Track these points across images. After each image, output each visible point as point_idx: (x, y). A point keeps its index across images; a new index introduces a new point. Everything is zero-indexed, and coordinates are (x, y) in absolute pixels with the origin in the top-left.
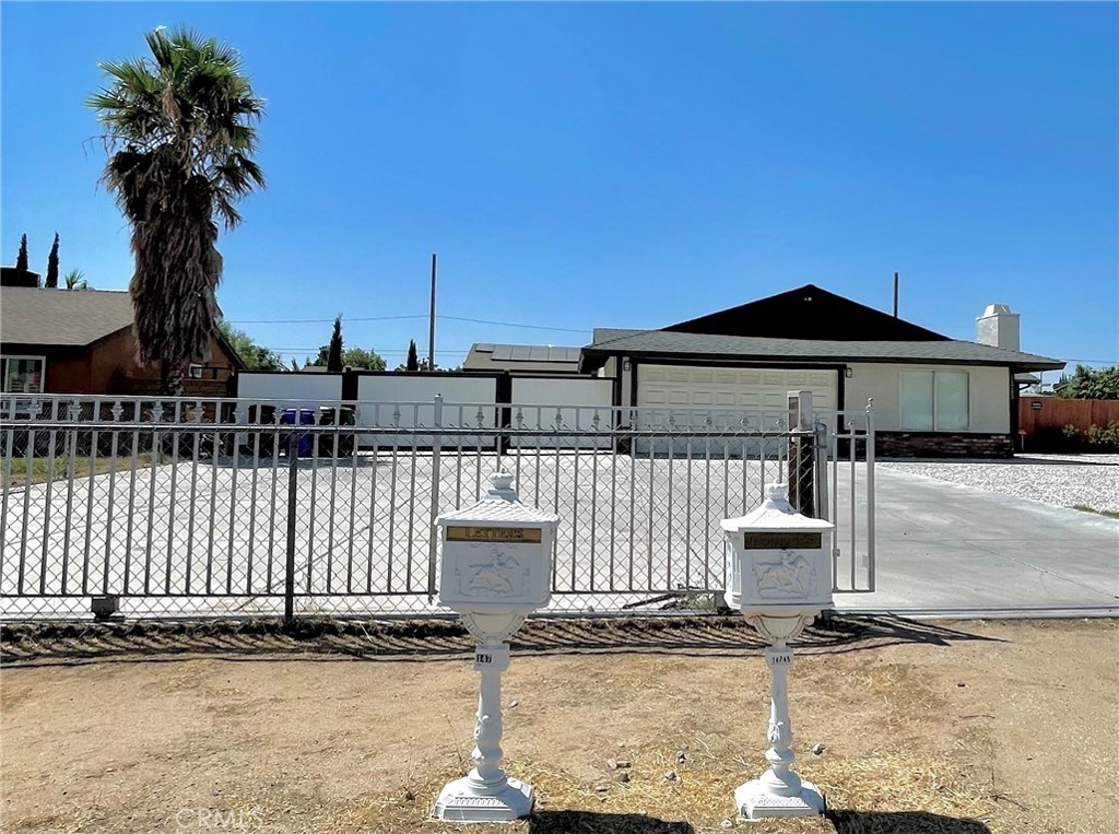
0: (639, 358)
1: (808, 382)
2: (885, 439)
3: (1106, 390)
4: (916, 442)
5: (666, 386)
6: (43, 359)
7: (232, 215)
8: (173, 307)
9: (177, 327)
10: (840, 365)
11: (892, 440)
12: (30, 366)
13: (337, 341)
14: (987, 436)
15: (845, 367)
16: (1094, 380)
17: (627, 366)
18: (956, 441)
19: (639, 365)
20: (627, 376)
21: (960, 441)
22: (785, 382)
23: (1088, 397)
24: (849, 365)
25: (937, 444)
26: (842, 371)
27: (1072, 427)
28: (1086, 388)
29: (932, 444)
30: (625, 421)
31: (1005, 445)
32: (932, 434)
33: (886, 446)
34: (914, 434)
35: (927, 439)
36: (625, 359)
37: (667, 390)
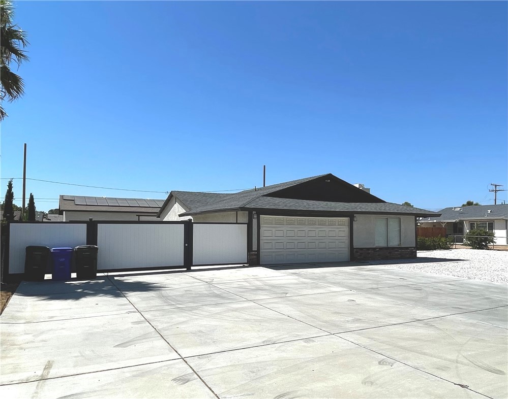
0: (261, 212)
1: (337, 224)
2: (369, 252)
4: (381, 253)
5: (273, 227)
10: (351, 216)
11: (372, 252)
14: (407, 248)
17: (255, 216)
18: (396, 251)
19: (261, 216)
20: (255, 221)
24: (355, 215)
29: (387, 253)
30: (255, 248)
31: (414, 252)
32: (387, 248)
33: (370, 255)
34: (380, 248)
35: (385, 251)
36: (254, 212)
37: (274, 230)
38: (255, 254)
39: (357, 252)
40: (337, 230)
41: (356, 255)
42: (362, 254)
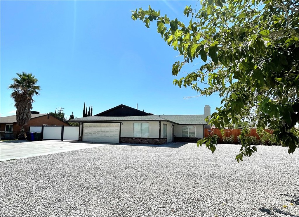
1: (114, 126)
2: (129, 139)
4: (136, 140)
6: (13, 125)
10: (120, 122)
11: (131, 139)
14: (153, 139)
17: (81, 124)
18: (146, 140)
19: (84, 123)
20: (81, 126)
22: (110, 126)
24: (122, 122)
25: (141, 140)
30: (80, 135)
31: (158, 141)
32: (140, 138)
33: (129, 141)
34: (136, 138)
35: (139, 140)
36: (81, 122)
37: (88, 128)
38: (80, 137)
39: (122, 139)
40: (114, 129)
41: (122, 140)
42: (125, 140)
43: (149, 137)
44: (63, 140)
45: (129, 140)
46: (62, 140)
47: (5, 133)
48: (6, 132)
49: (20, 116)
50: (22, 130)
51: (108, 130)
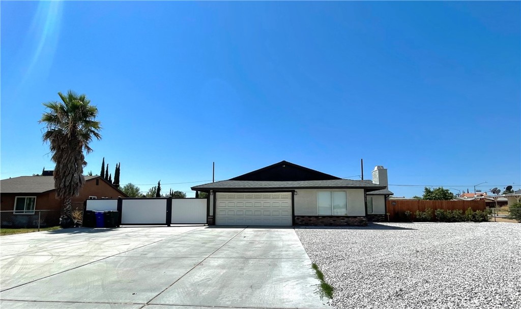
0: (216, 190)
1: (280, 197)
3: (437, 196)
4: (325, 220)
5: (227, 200)
6: (36, 197)
7: (89, 149)
8: (64, 179)
9: (65, 186)
10: (292, 190)
11: (314, 219)
12: (32, 199)
13: (159, 189)
14: (355, 217)
15: (294, 191)
16: (432, 193)
17: (211, 193)
18: (342, 219)
19: (217, 193)
20: (212, 197)
21: (344, 219)
23: (430, 199)
24: (296, 190)
25: (334, 221)
26: (293, 192)
27: (409, 212)
28: (429, 196)
29: (331, 221)
30: (211, 214)
31: (363, 221)
32: (331, 217)
33: (312, 222)
34: (324, 217)
35: (329, 219)
36: (211, 191)
37: (227, 202)
38: (212, 218)
39: (298, 219)
40: (280, 202)
41: (298, 221)
42: (303, 220)
43: (348, 215)
44: (171, 225)
45: (311, 220)
46: (168, 223)
47: (14, 214)
48: (16, 212)
49: (65, 179)
50: (68, 207)
51: (268, 205)
